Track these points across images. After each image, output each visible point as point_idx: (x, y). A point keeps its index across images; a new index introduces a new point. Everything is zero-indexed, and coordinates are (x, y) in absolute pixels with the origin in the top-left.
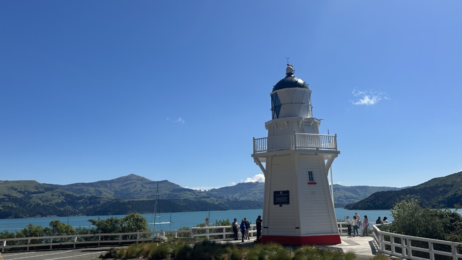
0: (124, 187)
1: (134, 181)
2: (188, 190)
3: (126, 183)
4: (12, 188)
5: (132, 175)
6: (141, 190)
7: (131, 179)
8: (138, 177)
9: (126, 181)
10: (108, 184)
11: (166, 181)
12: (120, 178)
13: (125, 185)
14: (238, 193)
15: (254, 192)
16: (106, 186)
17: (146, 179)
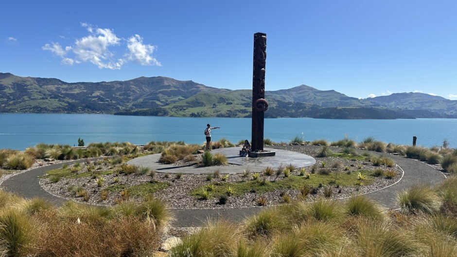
0: (300, 95)
1: (307, 90)
2: (352, 98)
3: (300, 91)
4: (241, 95)
5: (303, 86)
6: (315, 98)
7: (304, 89)
8: (309, 87)
9: (300, 90)
10: (287, 92)
11: (333, 91)
12: (295, 88)
13: (300, 93)
14: (394, 102)
15: (411, 101)
16: (286, 94)
17: (315, 89)
